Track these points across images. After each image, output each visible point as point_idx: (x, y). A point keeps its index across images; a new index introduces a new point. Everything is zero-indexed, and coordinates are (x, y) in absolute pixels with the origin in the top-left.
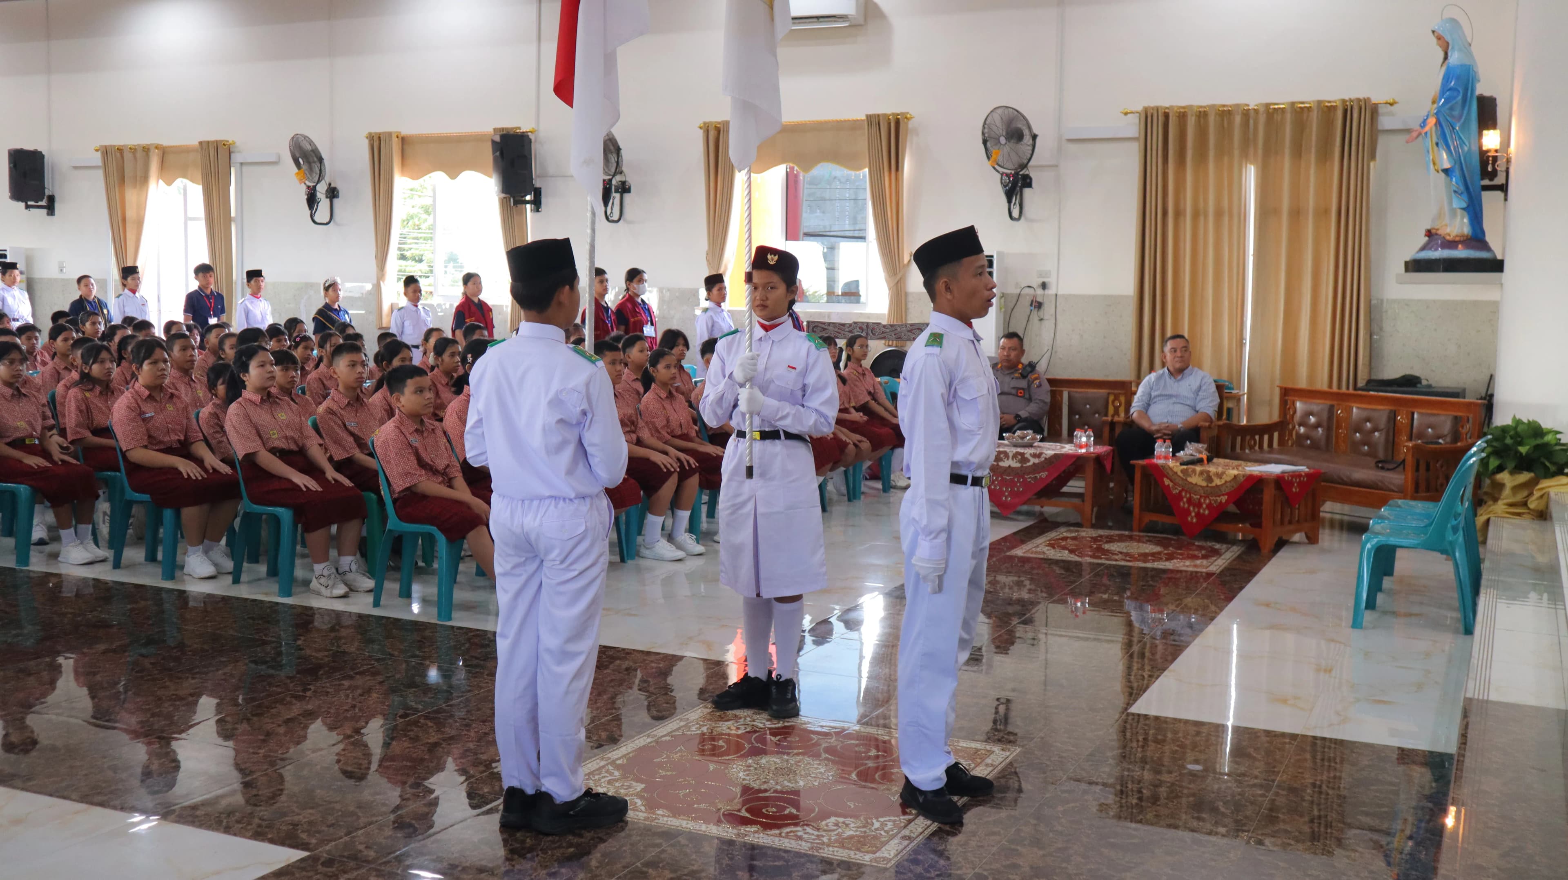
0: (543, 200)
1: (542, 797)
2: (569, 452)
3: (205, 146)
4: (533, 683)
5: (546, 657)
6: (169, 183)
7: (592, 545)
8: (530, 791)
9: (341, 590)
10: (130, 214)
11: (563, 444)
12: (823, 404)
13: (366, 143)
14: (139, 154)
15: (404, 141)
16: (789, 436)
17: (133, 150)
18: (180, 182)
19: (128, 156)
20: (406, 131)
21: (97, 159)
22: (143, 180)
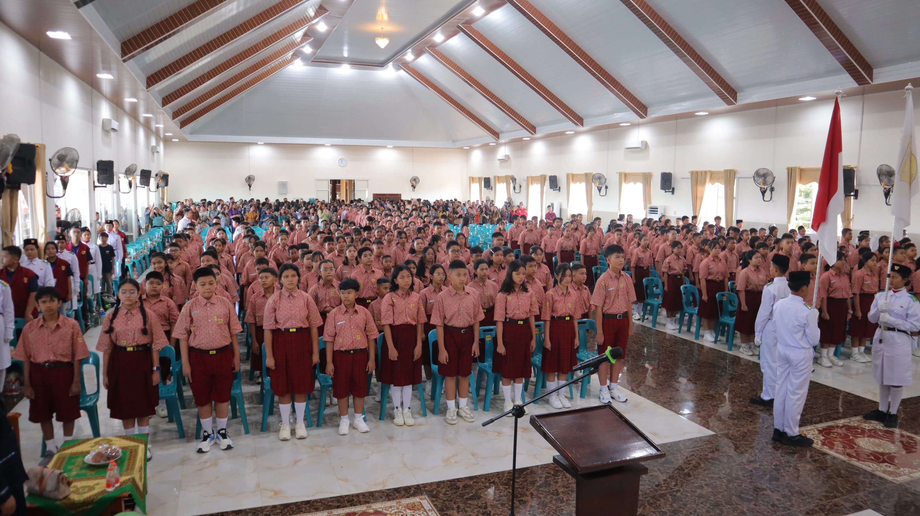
0: (859, 195)
1: (784, 434)
2: (801, 333)
3: (726, 171)
4: (785, 400)
5: (789, 393)
6: (713, 184)
7: (806, 363)
8: (781, 430)
9: (751, 353)
10: (699, 195)
11: (800, 331)
12: (915, 321)
13: (786, 171)
14: (703, 174)
15: (801, 170)
16: (899, 331)
17: (701, 172)
18: (717, 184)
19: (699, 174)
20: (802, 167)
21: (689, 175)
22: (704, 183)
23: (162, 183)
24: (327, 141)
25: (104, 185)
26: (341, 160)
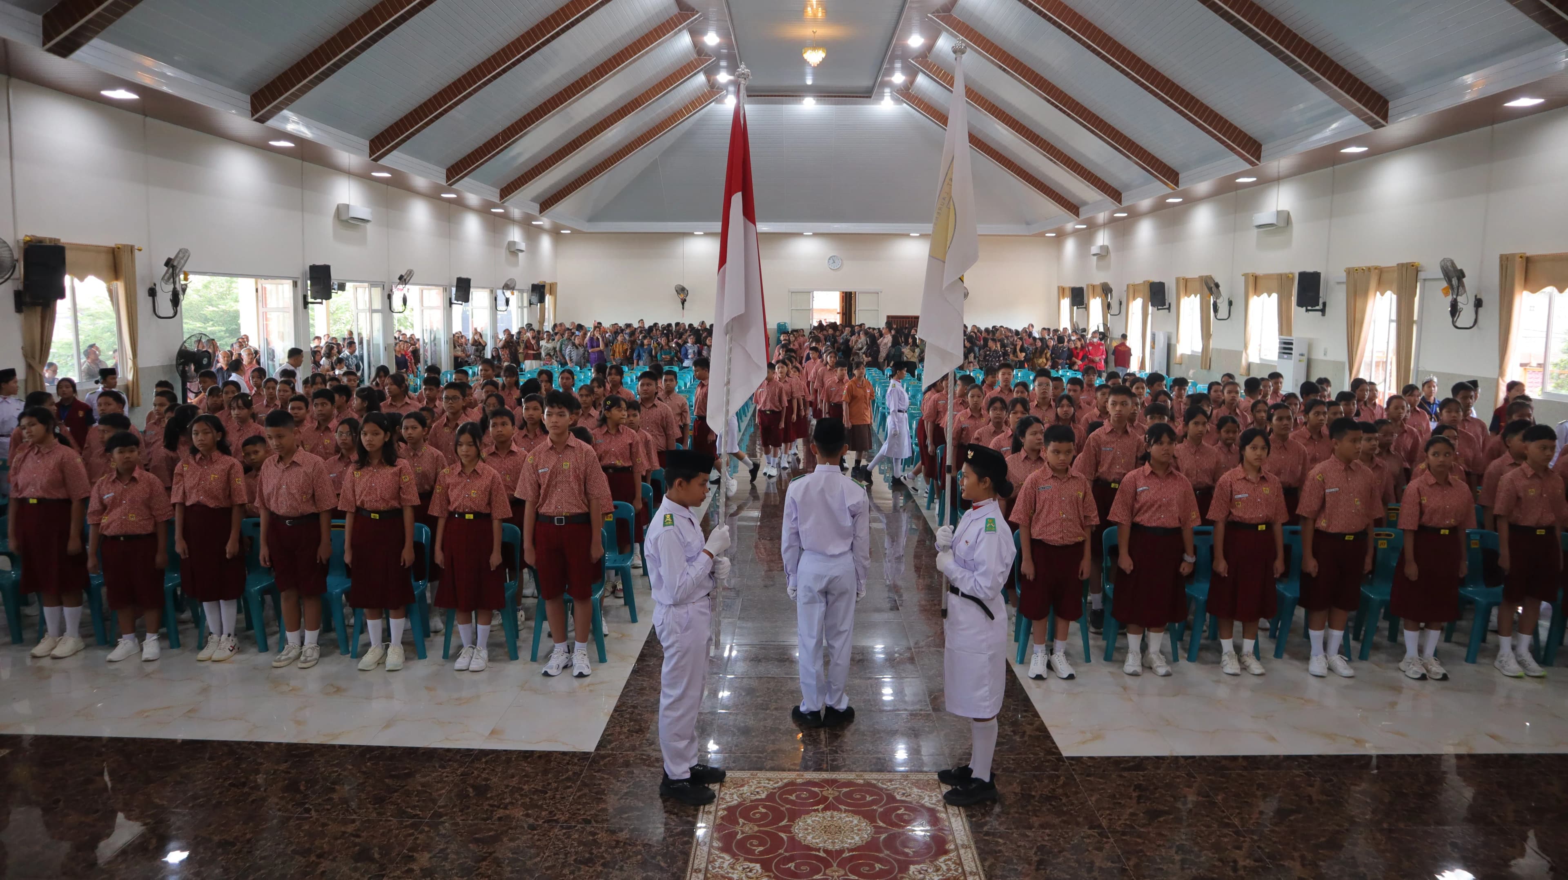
3: (1402, 267)
6: (1380, 295)
13: (1498, 264)
14: (1366, 273)
15: (1527, 260)
17: (1363, 270)
18: (1386, 294)
19: (1359, 275)
20: (1529, 252)
21: (1344, 277)
22: (1367, 293)
23: (535, 299)
24: (808, 228)
25: (319, 301)
26: (832, 259)
